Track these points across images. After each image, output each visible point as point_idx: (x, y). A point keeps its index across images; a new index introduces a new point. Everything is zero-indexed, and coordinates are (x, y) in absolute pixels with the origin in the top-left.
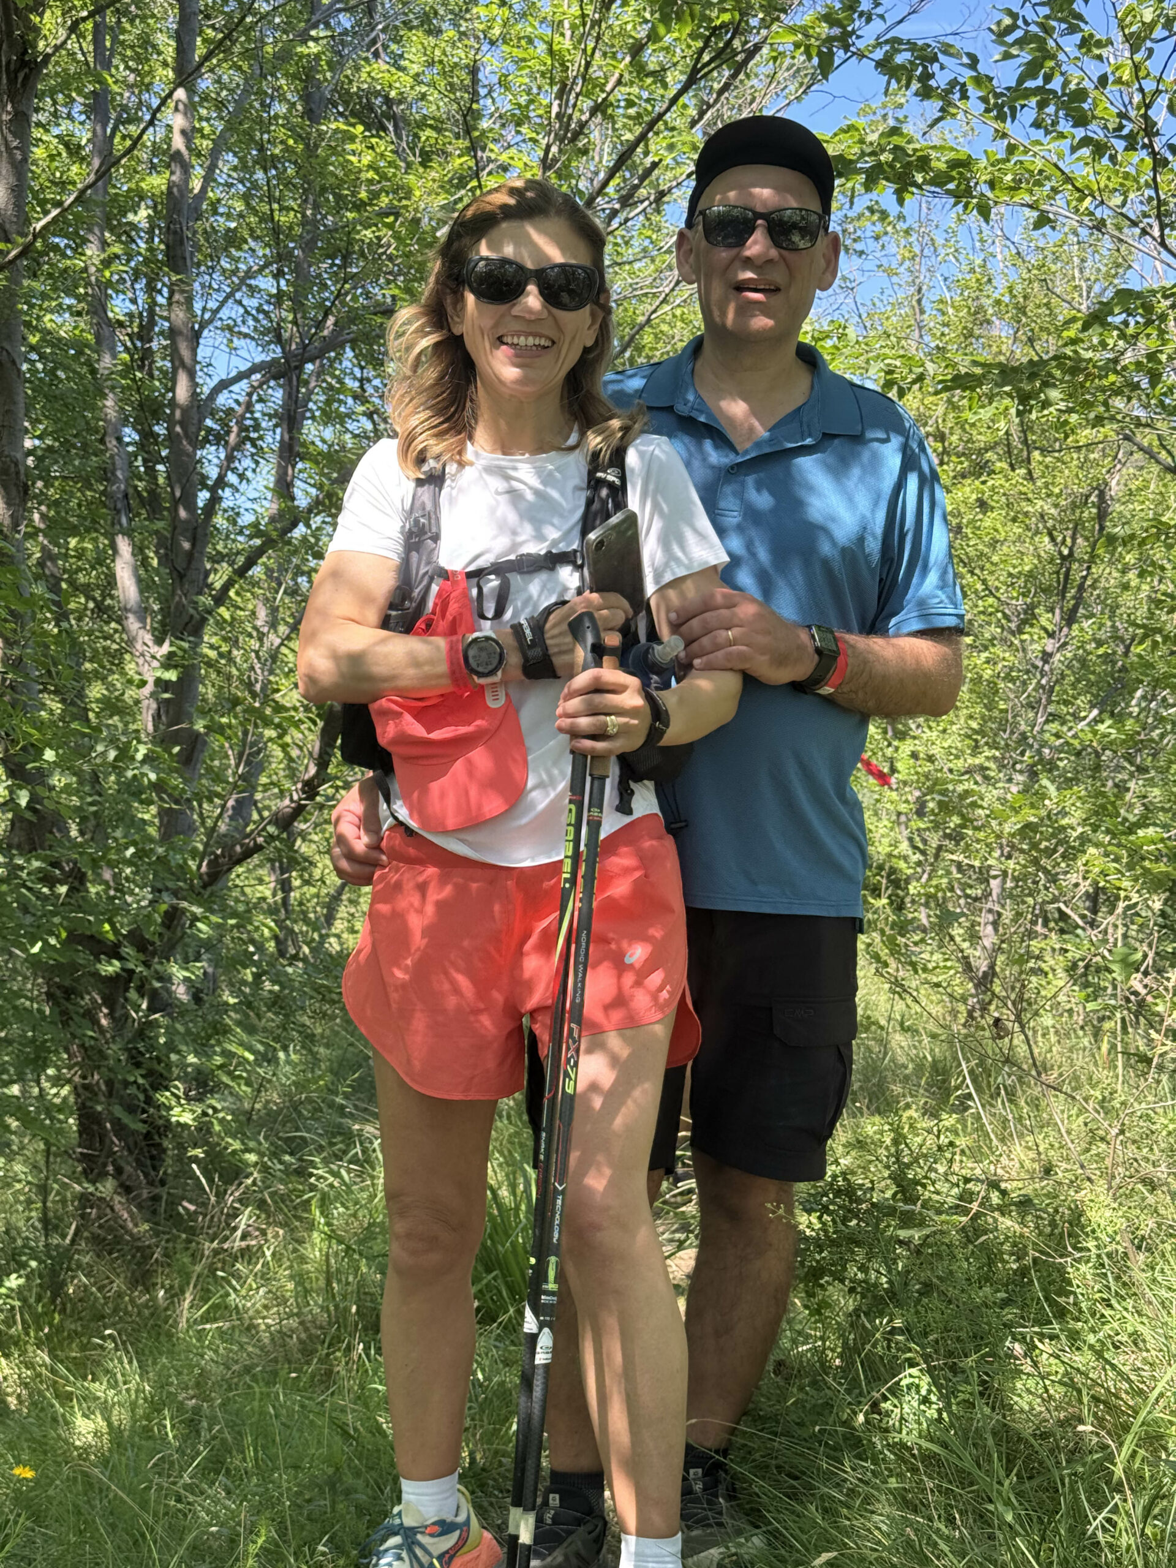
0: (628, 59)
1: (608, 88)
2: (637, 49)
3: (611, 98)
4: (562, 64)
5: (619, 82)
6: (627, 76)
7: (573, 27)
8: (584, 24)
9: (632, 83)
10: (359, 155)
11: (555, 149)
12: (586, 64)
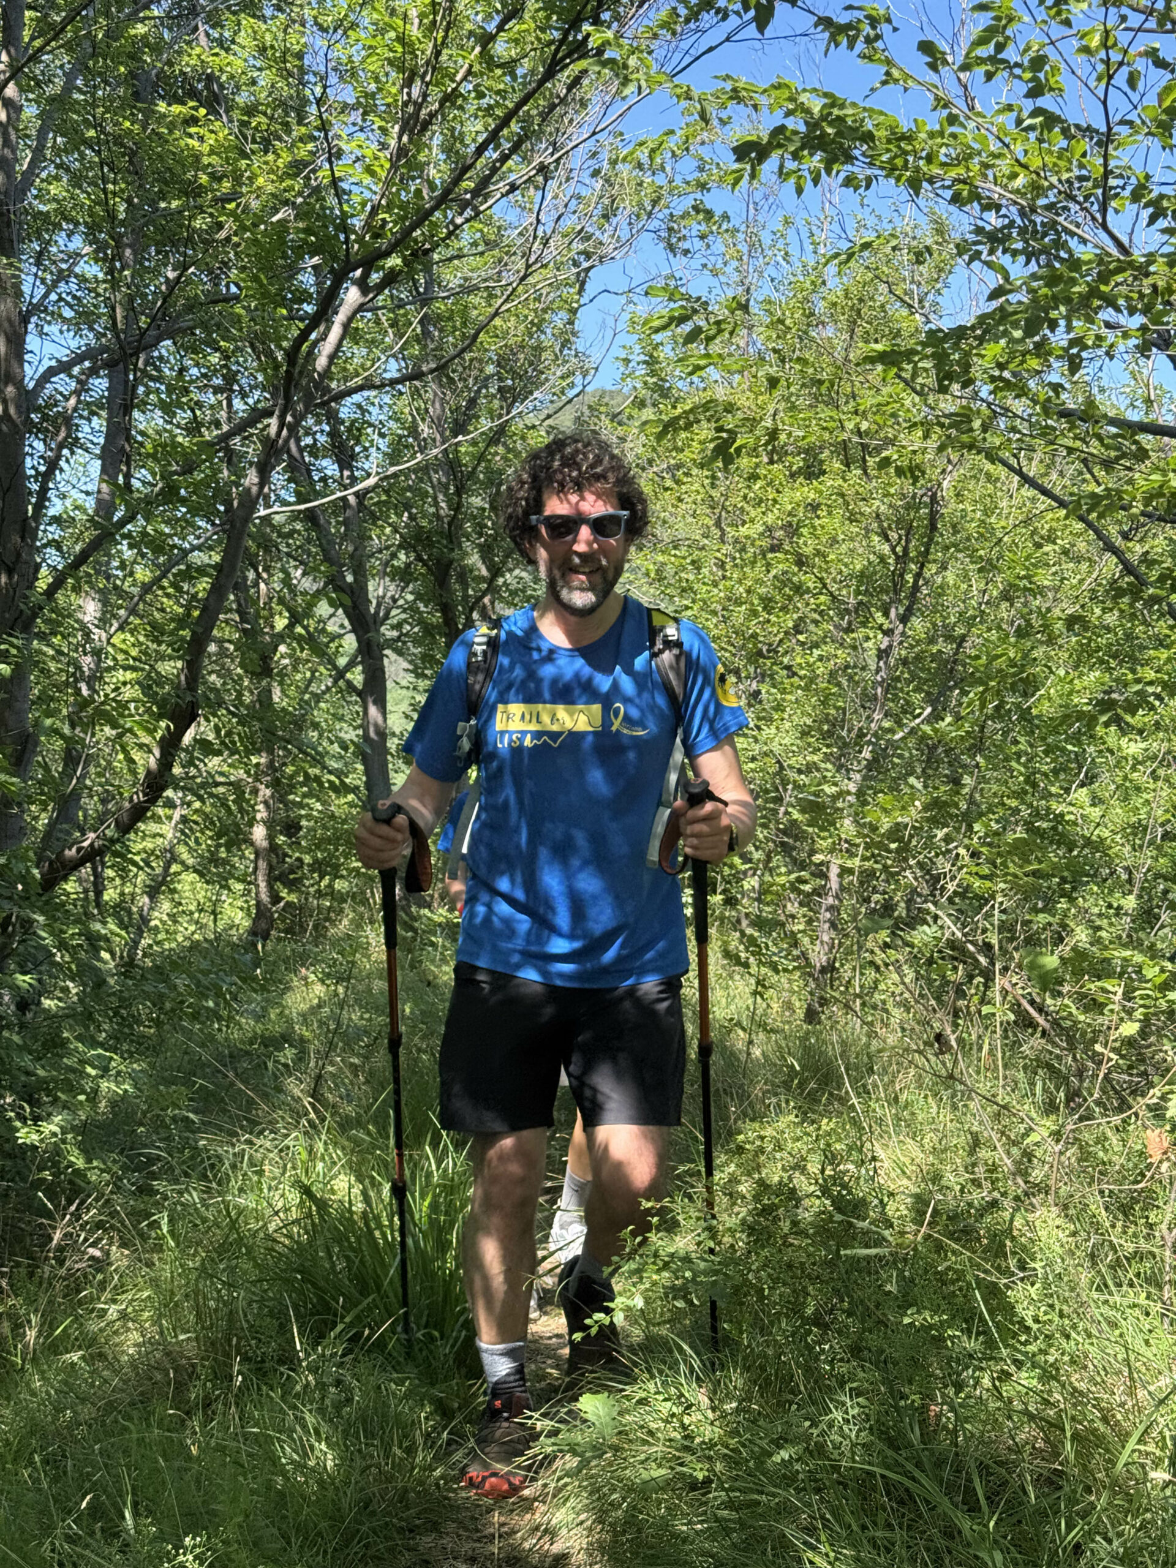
0: (478, 49)
1: (458, 78)
2: (486, 40)
3: (462, 90)
5: (469, 72)
6: (476, 68)
9: (482, 74)
10: (201, 139)
11: (405, 139)
12: (438, 54)
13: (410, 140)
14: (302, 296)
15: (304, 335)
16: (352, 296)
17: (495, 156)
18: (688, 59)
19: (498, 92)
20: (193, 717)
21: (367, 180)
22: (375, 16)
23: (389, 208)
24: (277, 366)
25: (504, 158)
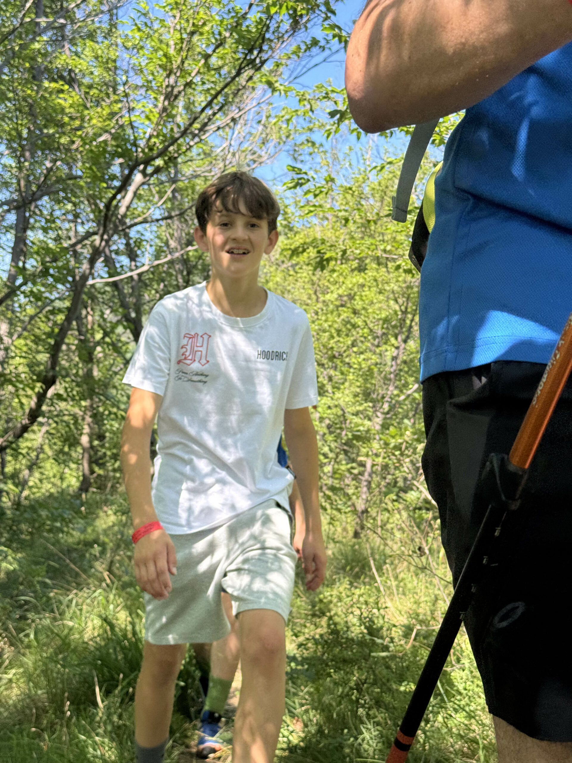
0: (203, 61)
1: (193, 74)
2: (207, 57)
3: (195, 81)
4: (171, 62)
5: (199, 72)
6: (202, 70)
7: (176, 44)
8: (182, 43)
9: (204, 73)
10: (65, 100)
11: (166, 103)
12: (183, 62)
13: (169, 104)
14: (113, 177)
15: (114, 197)
16: (138, 178)
17: (210, 112)
18: (305, 70)
19: (213, 82)
20: (54, 382)
21: (147, 122)
22: (153, 44)
23: (157, 136)
24: (100, 211)
25: (214, 114)
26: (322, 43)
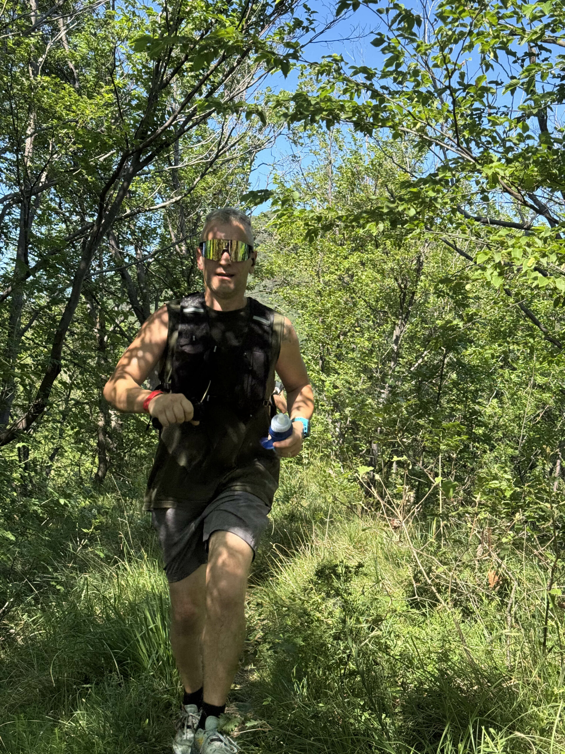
15: (108, 186)
20: (59, 371)
26: (306, 24)
